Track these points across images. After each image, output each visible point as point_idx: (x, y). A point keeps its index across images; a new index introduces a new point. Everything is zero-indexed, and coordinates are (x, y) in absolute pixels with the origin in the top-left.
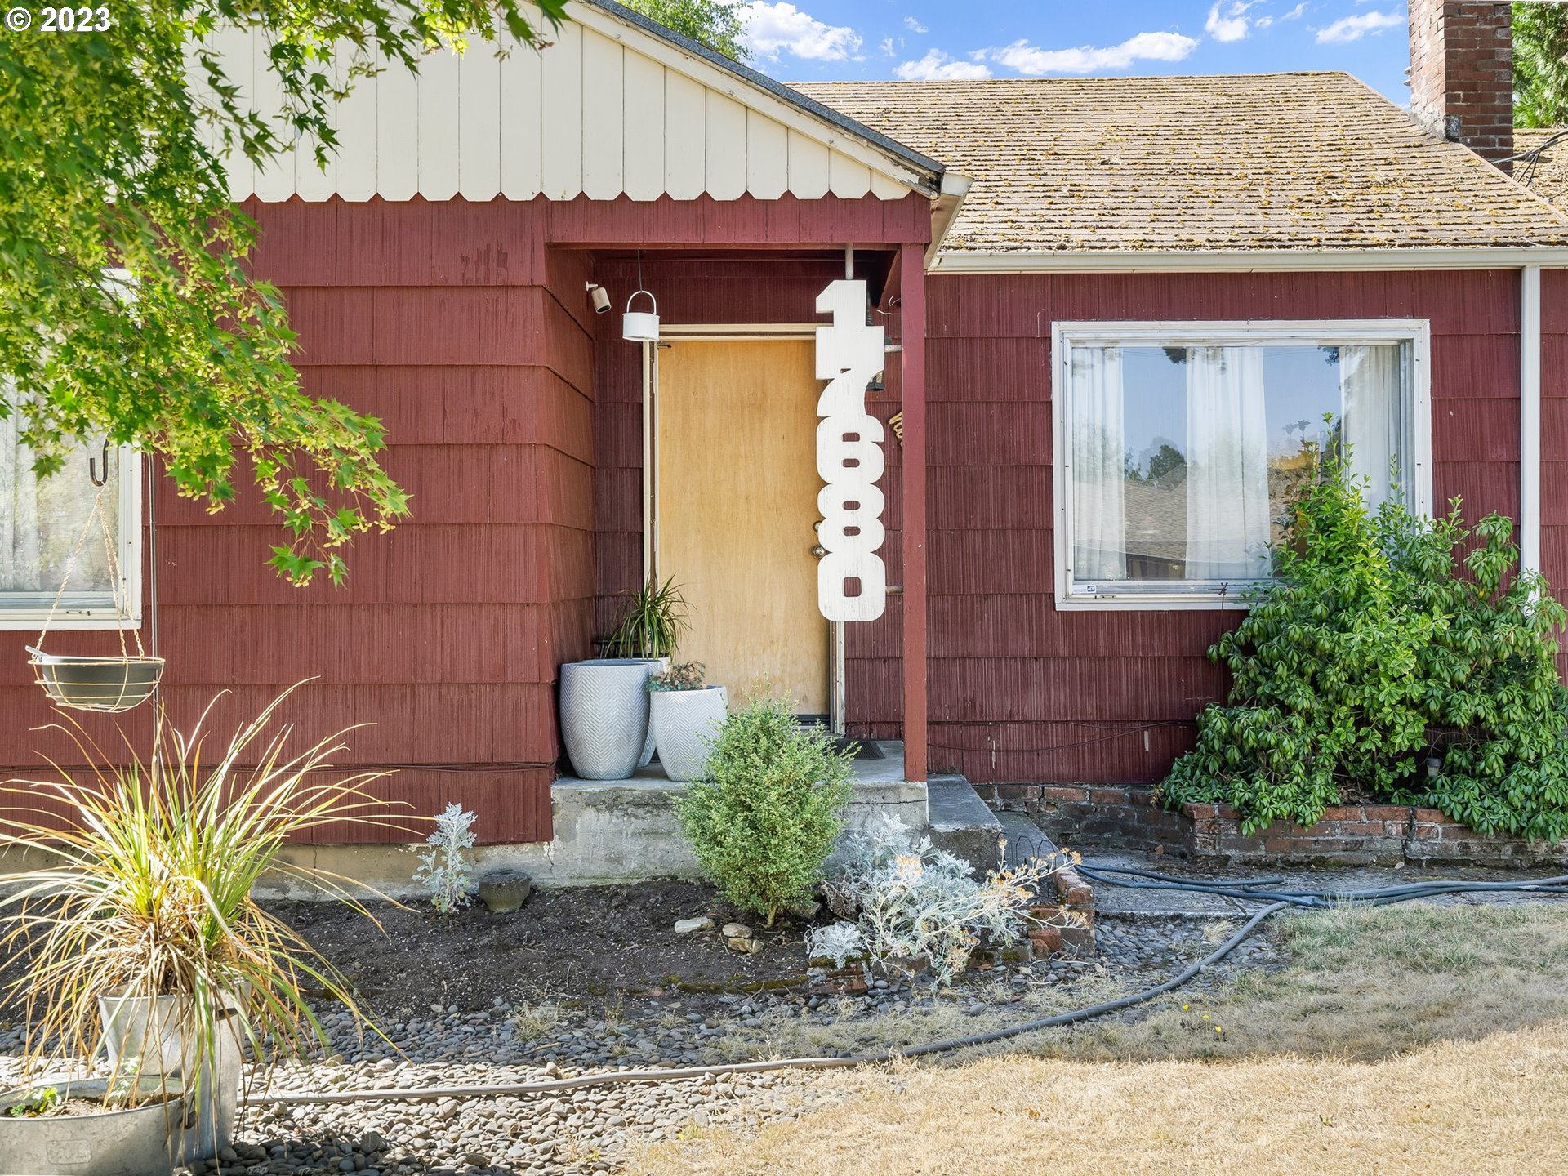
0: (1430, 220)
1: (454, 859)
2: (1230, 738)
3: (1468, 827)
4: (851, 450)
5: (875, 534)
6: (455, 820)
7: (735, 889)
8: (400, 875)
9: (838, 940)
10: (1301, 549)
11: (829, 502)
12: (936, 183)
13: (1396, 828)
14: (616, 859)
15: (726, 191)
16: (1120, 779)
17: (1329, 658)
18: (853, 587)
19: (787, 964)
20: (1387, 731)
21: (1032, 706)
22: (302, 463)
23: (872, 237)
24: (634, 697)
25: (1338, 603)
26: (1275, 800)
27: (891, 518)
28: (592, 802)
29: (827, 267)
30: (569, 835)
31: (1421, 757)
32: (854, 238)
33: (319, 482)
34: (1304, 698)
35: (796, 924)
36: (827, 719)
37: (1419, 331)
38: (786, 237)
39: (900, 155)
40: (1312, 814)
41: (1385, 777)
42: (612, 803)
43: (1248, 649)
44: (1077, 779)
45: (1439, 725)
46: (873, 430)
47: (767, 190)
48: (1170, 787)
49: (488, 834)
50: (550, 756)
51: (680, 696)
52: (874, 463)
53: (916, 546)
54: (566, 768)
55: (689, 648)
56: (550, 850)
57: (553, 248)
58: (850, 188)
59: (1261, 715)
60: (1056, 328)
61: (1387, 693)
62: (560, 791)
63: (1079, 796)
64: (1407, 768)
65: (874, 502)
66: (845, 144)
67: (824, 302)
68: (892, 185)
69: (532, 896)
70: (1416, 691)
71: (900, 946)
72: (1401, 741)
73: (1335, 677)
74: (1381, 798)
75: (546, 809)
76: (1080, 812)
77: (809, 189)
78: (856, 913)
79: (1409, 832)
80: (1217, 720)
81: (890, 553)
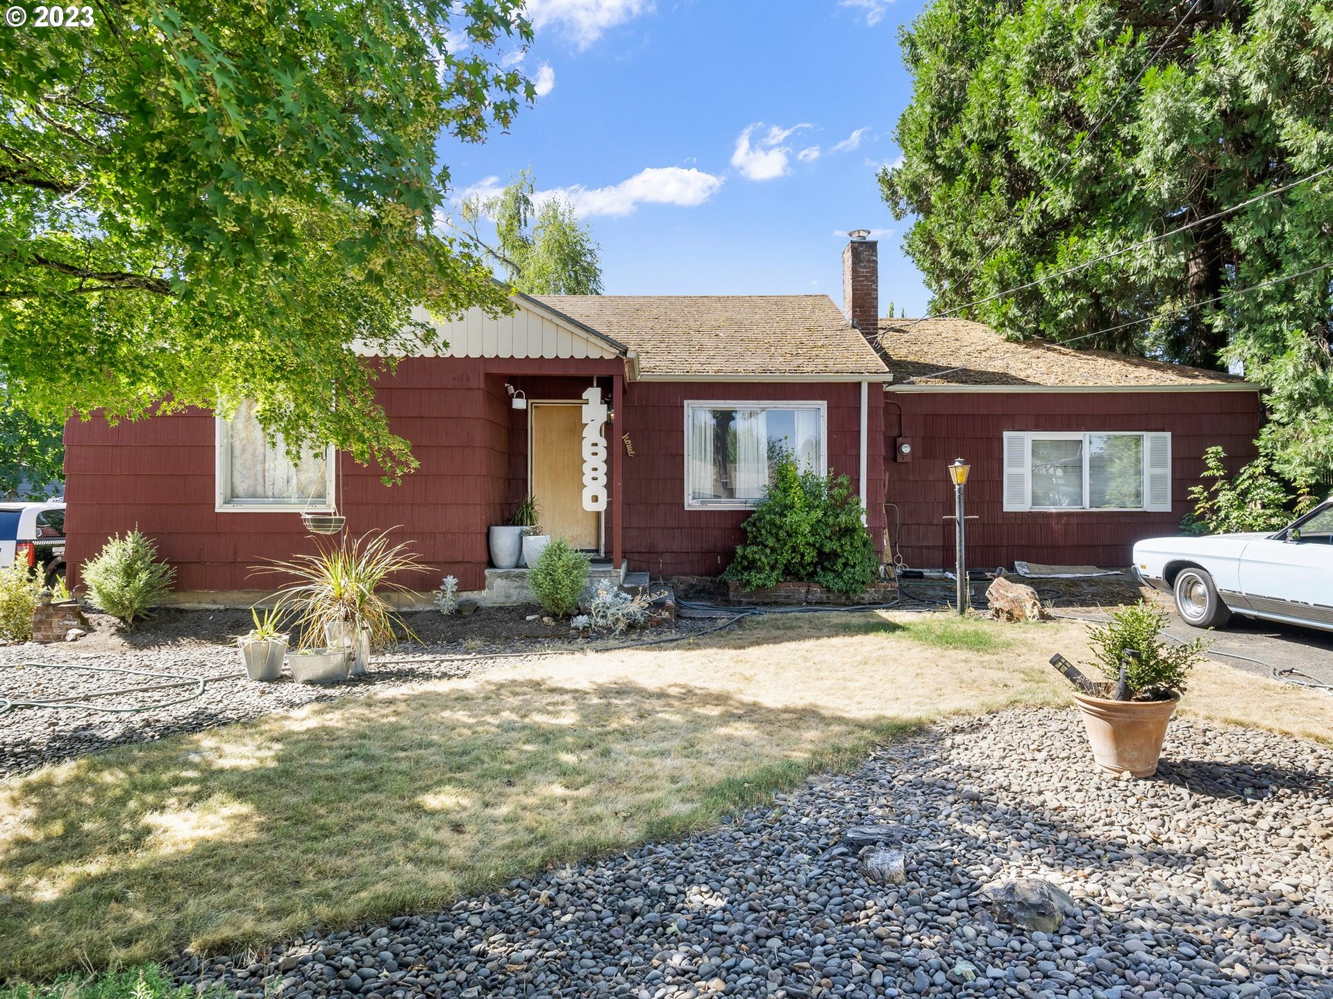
0: (831, 363)
1: (449, 595)
2: (744, 557)
3: (829, 590)
4: (594, 449)
5: (603, 480)
6: (450, 581)
7: (547, 604)
8: (428, 602)
9: (581, 621)
10: (776, 487)
11: (586, 468)
12: (625, 353)
13: (803, 590)
14: (508, 596)
15: (549, 355)
16: (708, 573)
17: (780, 528)
18: (595, 499)
19: (563, 629)
20: (803, 555)
21: (675, 547)
22: (389, 453)
23: (604, 372)
24: (516, 538)
25: (786, 507)
26: (756, 579)
27: (609, 474)
28: (500, 576)
29: (586, 382)
30: (491, 588)
31: (815, 565)
32: (596, 372)
33: (393, 458)
34: (771, 542)
35: (568, 617)
36: (597, 551)
37: (823, 405)
38: (572, 372)
39: (612, 343)
40: (771, 584)
41: (802, 572)
42: (507, 576)
43: (754, 525)
44: (692, 574)
45: (820, 553)
46: (603, 442)
47: (564, 355)
48: (724, 576)
49: (462, 587)
50: (484, 558)
51: (532, 538)
52: (603, 454)
53: (619, 484)
54: (491, 564)
55: (539, 523)
56: (484, 593)
57: (487, 375)
58: (595, 354)
59: (755, 548)
60: (686, 402)
61: (800, 540)
62: (487, 572)
63: (693, 580)
64: (810, 569)
65: (603, 468)
66: (592, 339)
67: (585, 395)
68: (610, 353)
69: (477, 609)
70: (811, 540)
71: (601, 622)
72: (807, 559)
73: (782, 534)
74: (801, 580)
75: (484, 578)
76: (693, 586)
77: (579, 355)
78: (589, 614)
79: (808, 592)
80: (739, 550)
81: (609, 486)
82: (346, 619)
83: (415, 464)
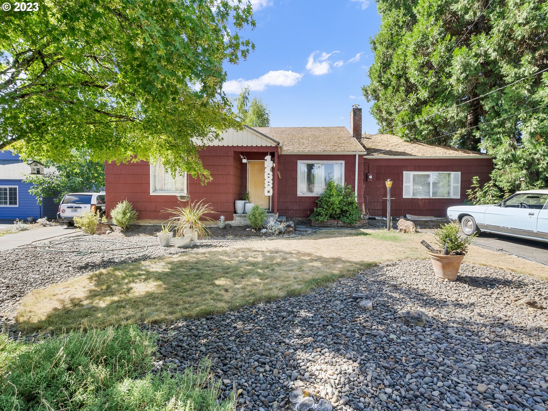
0: (346, 148)
1: (222, 222)
2: (317, 211)
3: (344, 222)
4: (269, 176)
5: (271, 186)
6: (222, 218)
7: (253, 225)
8: (216, 224)
9: (264, 231)
10: (327, 189)
11: (266, 182)
12: (279, 144)
13: (336, 223)
14: (241, 223)
15: (254, 145)
16: (305, 217)
17: (329, 202)
18: (269, 192)
19: (258, 233)
20: (336, 211)
21: (294, 208)
22: (203, 175)
23: (272, 151)
24: (243, 204)
25: (330, 195)
26: (321, 219)
27: (273, 184)
28: (238, 216)
29: (266, 154)
30: (235, 220)
31: (340, 214)
32: (270, 151)
33: (205, 176)
34: (325, 207)
35: (260, 229)
36: (269, 209)
37: (343, 162)
38: (261, 151)
39: (275, 141)
40: (325, 220)
41: (336, 217)
42: (240, 216)
43: (320, 201)
44: (299, 217)
45: (342, 211)
46: (271, 173)
47: (259, 145)
48: (310, 218)
49: (226, 219)
50: (233, 211)
51: (248, 204)
52: (271, 177)
53: (276, 187)
54: (235, 212)
55: (250, 200)
56: (233, 222)
57: (234, 152)
58: (269, 145)
59: (320, 209)
60: (298, 161)
61: (335, 206)
62: (234, 215)
63: (300, 219)
64: (338, 216)
65: (271, 182)
66: (268, 140)
68: (274, 145)
69: (231, 227)
70: (339, 206)
71: (270, 231)
72: (337, 212)
73: (329, 204)
74: (335, 219)
75: (233, 217)
76: (300, 221)
77: (264, 145)
78: (267, 228)
79: (337, 223)
80: (315, 209)
81: (273, 188)
82: (190, 228)
83: (211, 179)
